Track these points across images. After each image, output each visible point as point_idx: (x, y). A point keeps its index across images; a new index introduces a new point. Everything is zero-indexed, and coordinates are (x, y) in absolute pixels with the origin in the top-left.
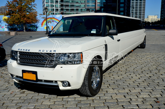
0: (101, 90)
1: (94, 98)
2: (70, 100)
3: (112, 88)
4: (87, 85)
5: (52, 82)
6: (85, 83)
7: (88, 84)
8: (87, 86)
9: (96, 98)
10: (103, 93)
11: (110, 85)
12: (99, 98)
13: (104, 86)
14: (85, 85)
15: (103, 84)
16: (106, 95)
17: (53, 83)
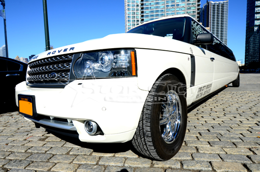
0: (183, 144)
1: (168, 166)
2: (113, 164)
3: (207, 140)
4: (149, 134)
5: (64, 120)
6: (143, 129)
7: (152, 131)
8: (147, 136)
9: (173, 167)
10: (189, 151)
11: (201, 135)
12: (179, 166)
13: (190, 137)
14: (144, 134)
15: (187, 131)
16: (196, 159)
17: (67, 124)
